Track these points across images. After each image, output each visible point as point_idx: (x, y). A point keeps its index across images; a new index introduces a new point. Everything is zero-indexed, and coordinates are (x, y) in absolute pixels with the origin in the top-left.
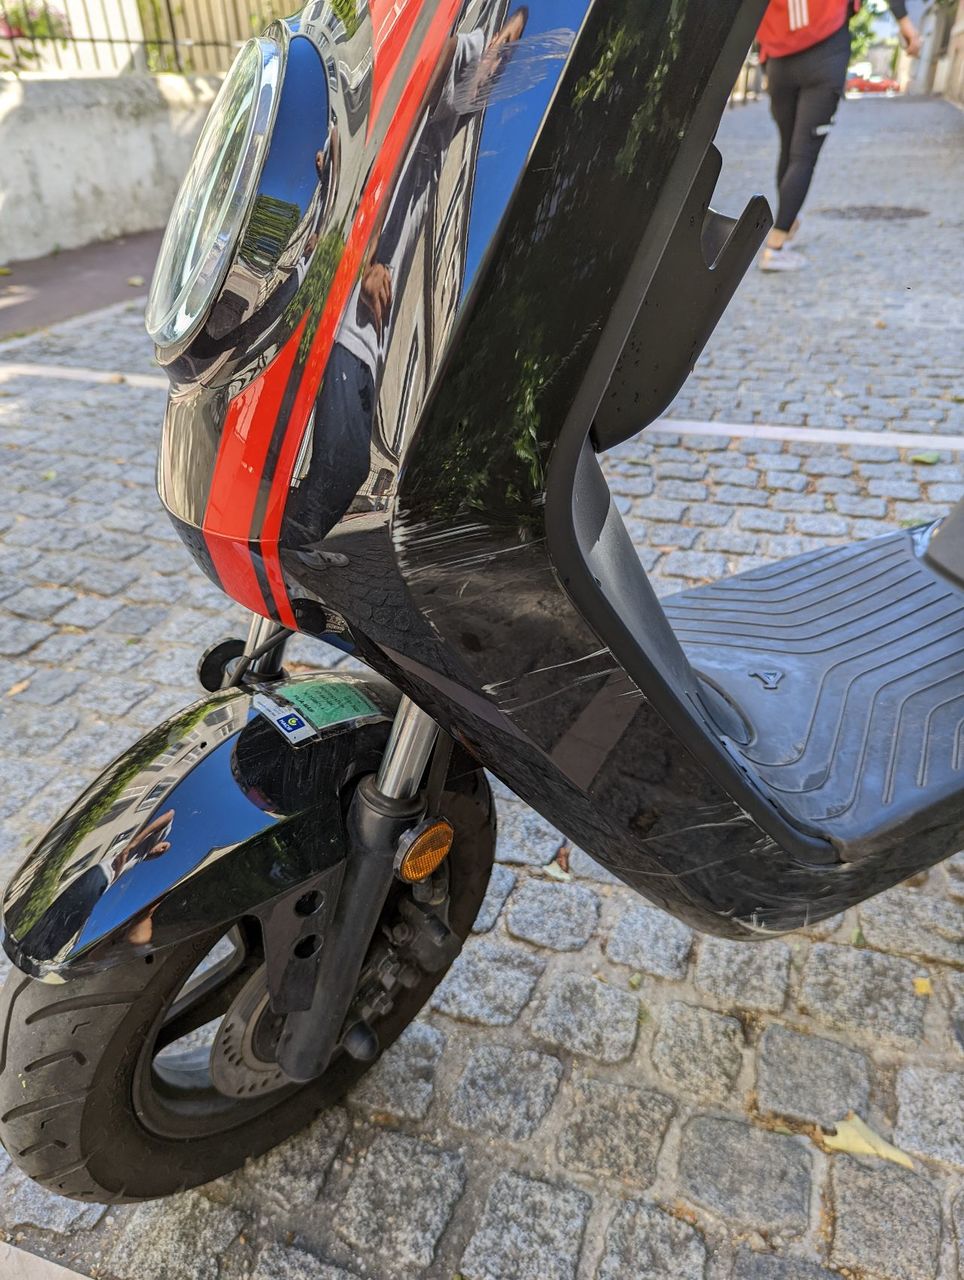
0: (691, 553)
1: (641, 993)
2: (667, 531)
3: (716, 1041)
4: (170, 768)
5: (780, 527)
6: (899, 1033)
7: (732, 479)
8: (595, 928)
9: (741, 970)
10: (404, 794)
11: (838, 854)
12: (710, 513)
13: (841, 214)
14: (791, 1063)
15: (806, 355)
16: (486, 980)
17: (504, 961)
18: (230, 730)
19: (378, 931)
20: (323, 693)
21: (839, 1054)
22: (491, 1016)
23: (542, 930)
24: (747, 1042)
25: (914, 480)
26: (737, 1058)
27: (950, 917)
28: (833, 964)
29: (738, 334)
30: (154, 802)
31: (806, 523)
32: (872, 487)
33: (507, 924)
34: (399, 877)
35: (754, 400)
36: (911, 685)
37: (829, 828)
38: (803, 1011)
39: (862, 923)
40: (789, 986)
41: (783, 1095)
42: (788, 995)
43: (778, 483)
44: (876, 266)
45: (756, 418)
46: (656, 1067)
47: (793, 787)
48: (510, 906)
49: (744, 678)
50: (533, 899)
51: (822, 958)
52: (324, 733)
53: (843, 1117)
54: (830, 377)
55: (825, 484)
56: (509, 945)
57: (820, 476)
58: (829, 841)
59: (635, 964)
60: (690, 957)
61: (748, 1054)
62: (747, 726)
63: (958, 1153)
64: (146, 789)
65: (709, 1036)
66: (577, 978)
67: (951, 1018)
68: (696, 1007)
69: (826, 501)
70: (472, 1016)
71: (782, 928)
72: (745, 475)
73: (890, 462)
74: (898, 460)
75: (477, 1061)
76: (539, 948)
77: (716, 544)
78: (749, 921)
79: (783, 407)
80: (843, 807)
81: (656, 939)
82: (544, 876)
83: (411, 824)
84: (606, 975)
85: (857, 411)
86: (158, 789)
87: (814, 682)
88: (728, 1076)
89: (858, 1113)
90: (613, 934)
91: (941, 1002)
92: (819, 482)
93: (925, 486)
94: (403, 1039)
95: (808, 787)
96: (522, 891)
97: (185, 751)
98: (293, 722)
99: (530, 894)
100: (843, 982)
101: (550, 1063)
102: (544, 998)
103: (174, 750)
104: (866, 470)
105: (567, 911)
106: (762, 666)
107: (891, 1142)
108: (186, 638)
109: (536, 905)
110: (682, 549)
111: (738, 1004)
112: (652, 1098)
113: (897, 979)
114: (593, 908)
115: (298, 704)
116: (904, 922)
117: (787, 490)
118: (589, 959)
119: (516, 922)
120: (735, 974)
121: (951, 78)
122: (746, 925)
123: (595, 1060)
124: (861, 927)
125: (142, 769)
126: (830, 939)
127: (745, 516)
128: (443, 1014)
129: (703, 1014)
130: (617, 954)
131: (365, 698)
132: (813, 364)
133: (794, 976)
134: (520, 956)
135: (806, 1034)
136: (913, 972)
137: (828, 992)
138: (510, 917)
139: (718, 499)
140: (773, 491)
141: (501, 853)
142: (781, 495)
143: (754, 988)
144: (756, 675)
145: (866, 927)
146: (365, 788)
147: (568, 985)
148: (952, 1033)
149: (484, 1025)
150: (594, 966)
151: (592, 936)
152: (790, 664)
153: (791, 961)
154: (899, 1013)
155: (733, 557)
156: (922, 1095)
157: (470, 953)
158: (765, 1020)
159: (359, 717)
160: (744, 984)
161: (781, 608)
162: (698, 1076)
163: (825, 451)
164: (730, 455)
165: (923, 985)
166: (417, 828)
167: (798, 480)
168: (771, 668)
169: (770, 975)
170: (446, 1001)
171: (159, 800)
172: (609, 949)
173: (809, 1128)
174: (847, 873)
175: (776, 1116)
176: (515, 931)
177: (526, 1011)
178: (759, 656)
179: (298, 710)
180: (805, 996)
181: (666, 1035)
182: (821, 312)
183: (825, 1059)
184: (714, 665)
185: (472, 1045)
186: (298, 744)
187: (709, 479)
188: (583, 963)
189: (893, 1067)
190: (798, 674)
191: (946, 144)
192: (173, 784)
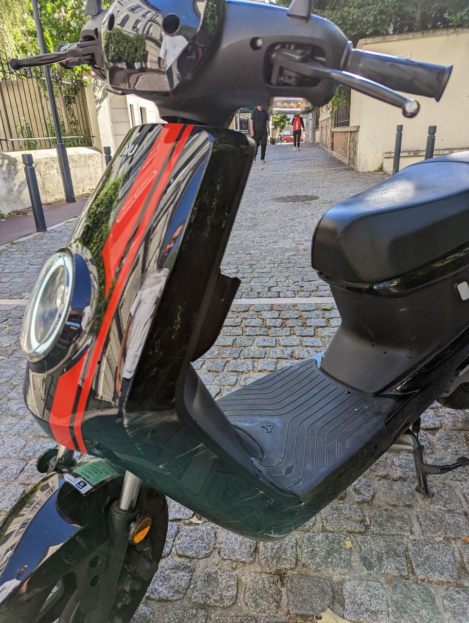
0: (239, 360)
1: (237, 572)
2: (228, 351)
3: (270, 587)
4: (28, 514)
5: (273, 344)
6: (342, 568)
7: (252, 324)
8: (215, 545)
9: (277, 552)
10: (130, 508)
11: (299, 499)
12: (244, 341)
13: (285, 200)
14: (301, 590)
15: (276, 265)
16: (170, 579)
17: (177, 568)
18: (52, 492)
19: (123, 568)
20: (93, 469)
21: (320, 582)
22: (174, 596)
23: (192, 550)
24: (283, 585)
25: (324, 318)
26: (279, 593)
27: (356, 512)
28: (314, 542)
29: (248, 258)
30: (23, 530)
31: (283, 341)
32: (308, 322)
33: (176, 550)
34: (131, 543)
35: (258, 287)
36: (319, 424)
37: (295, 489)
38: (304, 565)
39: (323, 521)
40: (297, 555)
41: (299, 605)
42: (297, 560)
43: (271, 324)
44: (300, 223)
45: (259, 295)
46: (246, 604)
47: (280, 474)
48: (177, 542)
49: (259, 429)
50: (187, 536)
51: (309, 540)
52: (95, 487)
53: (324, 610)
54: (287, 274)
55: (290, 323)
56: (178, 560)
57: (288, 319)
58: (295, 495)
59: (234, 558)
60: (256, 550)
61: (284, 590)
62: (262, 450)
63: (369, 616)
64: (19, 525)
65: (267, 586)
66: (209, 570)
67: (361, 557)
68: (261, 573)
69: (291, 330)
70: (165, 598)
71: (285, 533)
72: (257, 322)
73: (314, 310)
74: (317, 309)
75: (169, 619)
76: (191, 558)
77: (248, 355)
78: (271, 533)
79: (269, 290)
80: (299, 479)
81: (241, 545)
82: (191, 524)
83: (134, 520)
84: (222, 566)
85: (299, 289)
86: (24, 524)
87: (285, 427)
88: (277, 602)
89: (329, 607)
90: (223, 546)
91: (357, 550)
92: (287, 322)
93: (328, 320)
94: (135, 615)
95: (286, 473)
96: (181, 533)
97: (34, 505)
98: (82, 484)
99: (185, 534)
100: (318, 549)
101: (202, 613)
102: (196, 582)
103: (29, 505)
104: (305, 315)
105: (202, 538)
106: (265, 423)
107: (343, 617)
108: (10, 432)
109: (188, 538)
110: (235, 358)
111: (278, 568)
112: (246, 619)
113: (339, 543)
114: (213, 535)
115: (83, 476)
116: (339, 517)
117: (275, 327)
118: (214, 560)
119: (180, 548)
120: (275, 554)
121: (321, 138)
122: (270, 535)
123: (221, 607)
124: (323, 522)
125: (16, 516)
126: (311, 531)
127: (259, 340)
128: (152, 599)
129: (264, 576)
130: (225, 555)
131: (110, 467)
132: (280, 268)
133: (299, 550)
134: (183, 565)
135: (306, 576)
136: (345, 539)
137: (313, 554)
138: (177, 546)
139: (247, 334)
140: (269, 328)
141: (171, 517)
142: (273, 329)
143: (283, 559)
144: (263, 427)
145: (325, 522)
146: (114, 508)
147: (206, 574)
148: (362, 563)
149: (171, 601)
150: (216, 563)
151: (214, 548)
152: (275, 420)
153: (297, 544)
154: (341, 558)
155: (256, 360)
156: (353, 594)
157: (161, 568)
158: (289, 573)
159: (108, 476)
160: (279, 558)
161: (271, 395)
162: (264, 604)
163: (289, 307)
164: (251, 313)
165: (349, 544)
166: (137, 521)
167: (279, 321)
168: (269, 423)
169: (289, 552)
170: (153, 593)
171: (25, 529)
172: (222, 553)
173: (310, 618)
174: (304, 506)
175: (297, 615)
176: (180, 553)
177: (189, 590)
178: (264, 419)
179: (83, 478)
180: (304, 559)
181: (249, 589)
182: (280, 245)
183: (314, 585)
184: (247, 425)
185: (166, 612)
186: (86, 494)
187: (243, 325)
188: (211, 562)
189: (341, 583)
190: (279, 424)
191: (322, 166)
192: (30, 521)
